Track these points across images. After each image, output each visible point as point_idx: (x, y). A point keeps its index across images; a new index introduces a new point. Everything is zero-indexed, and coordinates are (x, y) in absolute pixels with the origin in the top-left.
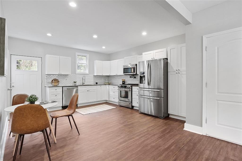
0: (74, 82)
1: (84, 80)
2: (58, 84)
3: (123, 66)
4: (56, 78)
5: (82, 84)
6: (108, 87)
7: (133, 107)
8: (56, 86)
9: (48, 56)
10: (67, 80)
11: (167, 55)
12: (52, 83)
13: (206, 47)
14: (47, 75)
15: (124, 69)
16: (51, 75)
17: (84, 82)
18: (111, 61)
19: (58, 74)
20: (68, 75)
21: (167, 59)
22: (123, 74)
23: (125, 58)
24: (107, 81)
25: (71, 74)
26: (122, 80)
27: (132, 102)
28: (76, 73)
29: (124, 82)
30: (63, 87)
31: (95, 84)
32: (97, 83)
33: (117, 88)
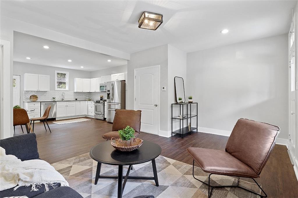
0: (53, 98)
1: (63, 96)
2: (37, 100)
3: (100, 84)
4: (35, 94)
5: (61, 100)
6: (87, 103)
7: (105, 119)
8: (35, 101)
9: (26, 75)
10: (46, 96)
11: (125, 79)
12: (31, 99)
13: (135, 76)
14: (26, 92)
15: (101, 86)
16: (29, 92)
17: (63, 98)
18: (91, 79)
19: (37, 91)
20: (47, 91)
21: (125, 81)
22: (99, 91)
23: (102, 77)
24: (87, 98)
25: (50, 90)
26: (100, 96)
27: (104, 115)
28: (55, 90)
29: (102, 98)
30: (41, 102)
31: (75, 100)
32: (76, 99)
33: (94, 103)
